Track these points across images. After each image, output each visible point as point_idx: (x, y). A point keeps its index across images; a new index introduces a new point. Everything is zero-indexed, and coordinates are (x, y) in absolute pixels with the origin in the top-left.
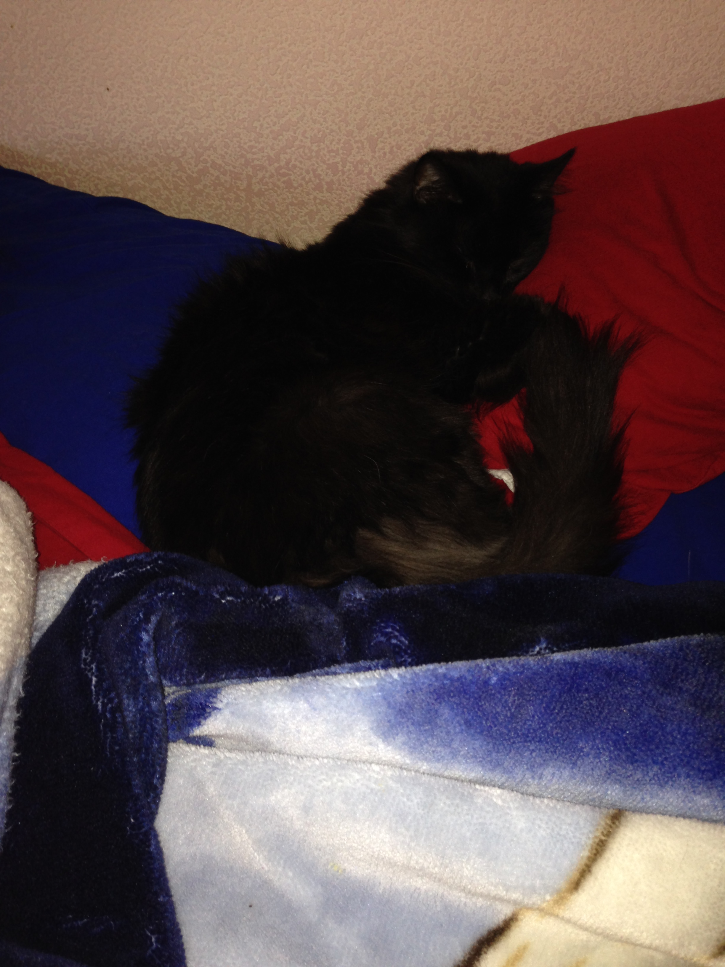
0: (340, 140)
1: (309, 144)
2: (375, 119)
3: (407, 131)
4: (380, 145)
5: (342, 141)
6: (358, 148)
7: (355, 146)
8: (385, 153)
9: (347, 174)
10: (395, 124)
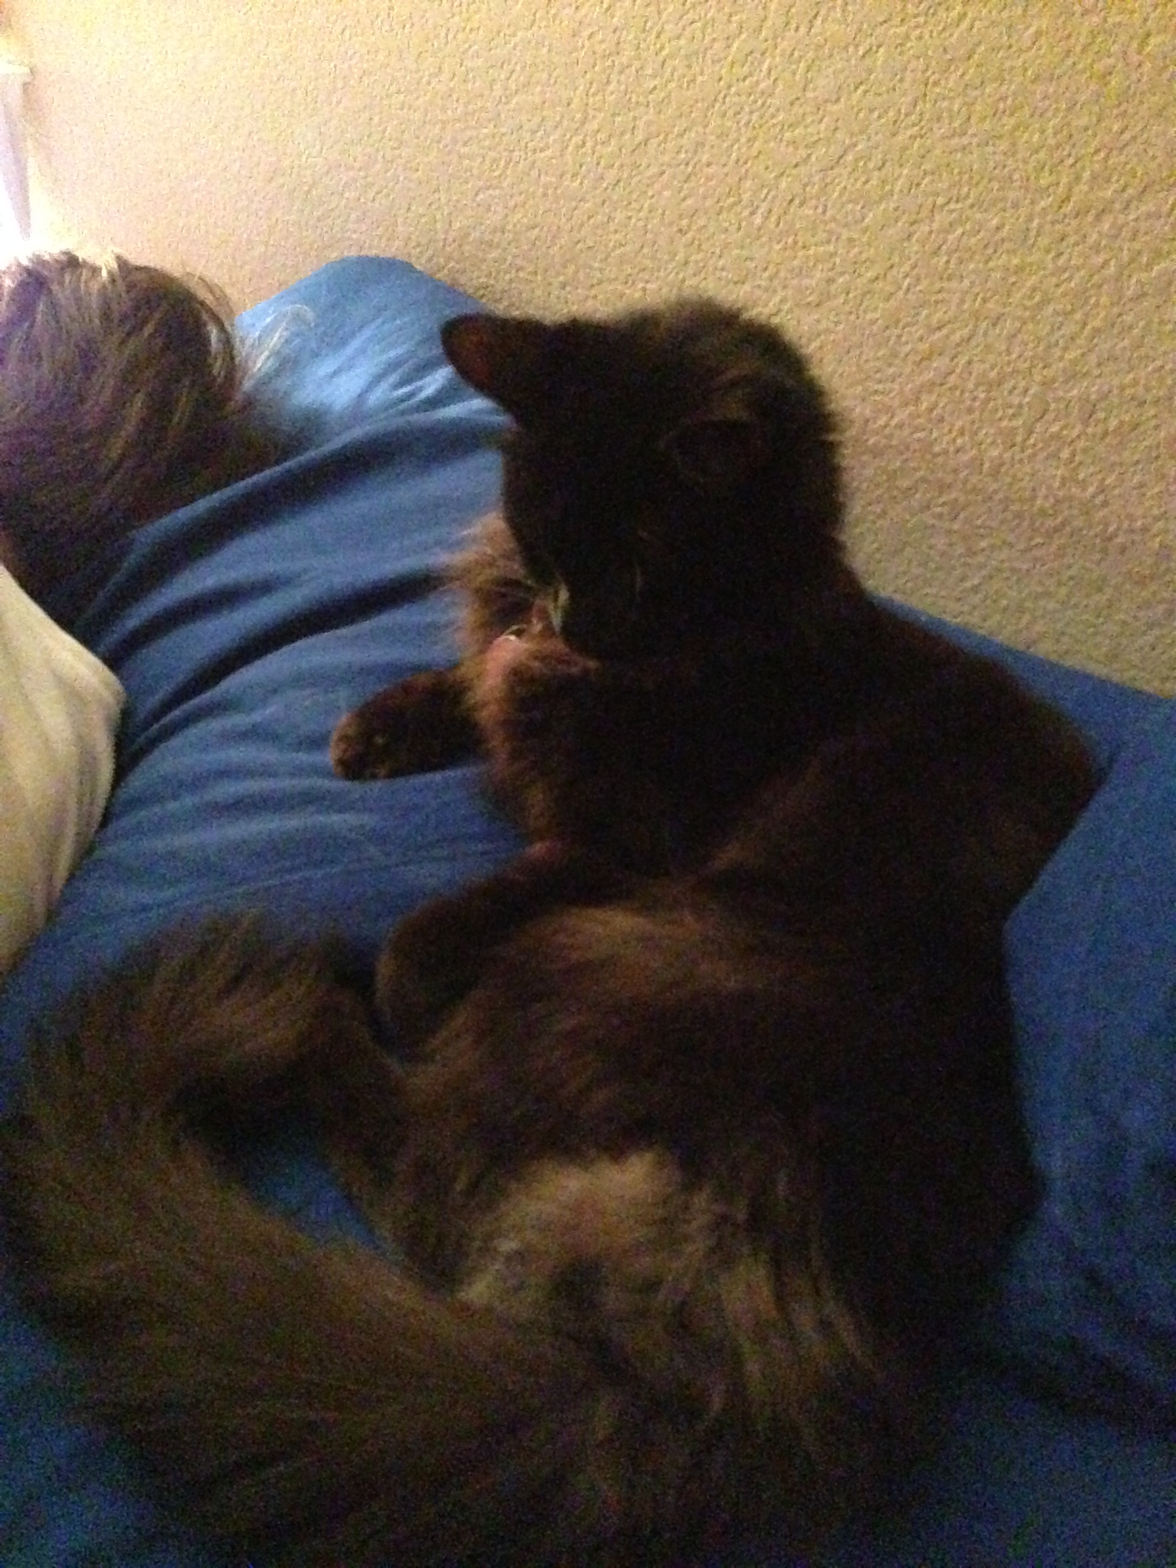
0: (1026, 391)
1: (970, 386)
2: (1099, 365)
3: (1156, 402)
4: (1101, 415)
5: (1031, 392)
6: (1058, 410)
7: (1053, 406)
8: (1106, 434)
9: (1030, 451)
10: (1135, 383)
